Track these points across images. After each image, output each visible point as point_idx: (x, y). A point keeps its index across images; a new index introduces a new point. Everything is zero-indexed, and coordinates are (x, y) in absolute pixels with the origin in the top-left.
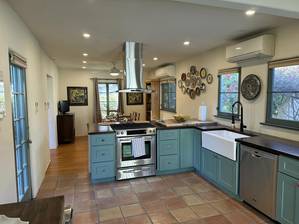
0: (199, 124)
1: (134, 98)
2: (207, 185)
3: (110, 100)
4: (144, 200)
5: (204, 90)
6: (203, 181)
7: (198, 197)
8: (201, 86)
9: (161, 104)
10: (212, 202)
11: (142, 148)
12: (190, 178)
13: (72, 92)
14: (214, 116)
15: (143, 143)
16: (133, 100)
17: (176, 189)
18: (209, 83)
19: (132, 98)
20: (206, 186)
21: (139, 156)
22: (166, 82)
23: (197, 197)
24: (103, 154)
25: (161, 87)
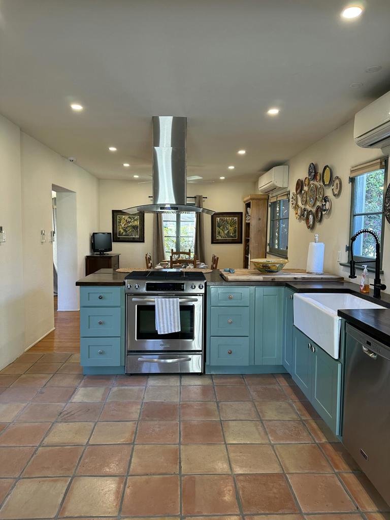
0: (300, 279)
1: (226, 232)
2: (297, 405)
3: (182, 234)
4: (148, 417)
5: (329, 211)
6: (294, 396)
7: (259, 427)
8: (324, 203)
9: (268, 242)
10: (282, 442)
11: (174, 318)
12: (269, 387)
13: (120, 220)
14: (341, 264)
15: (177, 309)
16: (222, 234)
17: (225, 405)
18: (335, 195)
19: (221, 231)
20: (292, 407)
21: (166, 333)
22: (275, 200)
23: (257, 429)
24: (100, 323)
25: (269, 209)
